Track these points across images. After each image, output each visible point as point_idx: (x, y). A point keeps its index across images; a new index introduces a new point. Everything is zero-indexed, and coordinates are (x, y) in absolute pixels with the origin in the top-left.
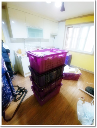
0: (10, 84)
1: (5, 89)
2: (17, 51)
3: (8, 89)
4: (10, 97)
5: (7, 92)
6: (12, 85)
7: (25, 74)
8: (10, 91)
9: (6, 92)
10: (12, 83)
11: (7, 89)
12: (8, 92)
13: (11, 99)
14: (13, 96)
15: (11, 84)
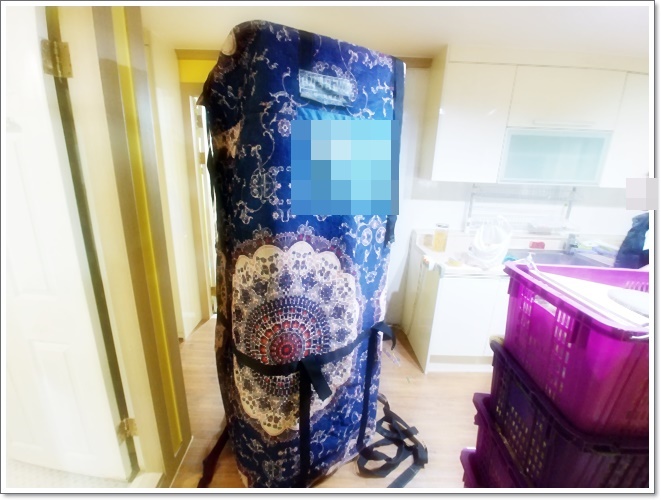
0: (370, 385)
1: (347, 395)
2: (428, 237)
3: (356, 402)
4: (347, 440)
5: (349, 412)
6: (376, 391)
7: (432, 357)
8: (359, 413)
9: (346, 410)
10: (377, 383)
11: (353, 400)
12: (350, 414)
13: (348, 450)
14: (358, 442)
15: (373, 388)
